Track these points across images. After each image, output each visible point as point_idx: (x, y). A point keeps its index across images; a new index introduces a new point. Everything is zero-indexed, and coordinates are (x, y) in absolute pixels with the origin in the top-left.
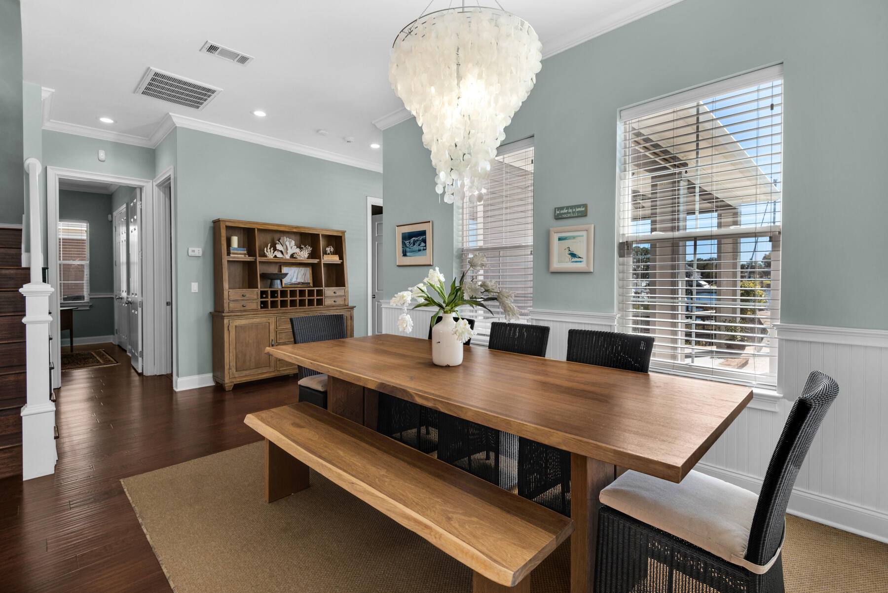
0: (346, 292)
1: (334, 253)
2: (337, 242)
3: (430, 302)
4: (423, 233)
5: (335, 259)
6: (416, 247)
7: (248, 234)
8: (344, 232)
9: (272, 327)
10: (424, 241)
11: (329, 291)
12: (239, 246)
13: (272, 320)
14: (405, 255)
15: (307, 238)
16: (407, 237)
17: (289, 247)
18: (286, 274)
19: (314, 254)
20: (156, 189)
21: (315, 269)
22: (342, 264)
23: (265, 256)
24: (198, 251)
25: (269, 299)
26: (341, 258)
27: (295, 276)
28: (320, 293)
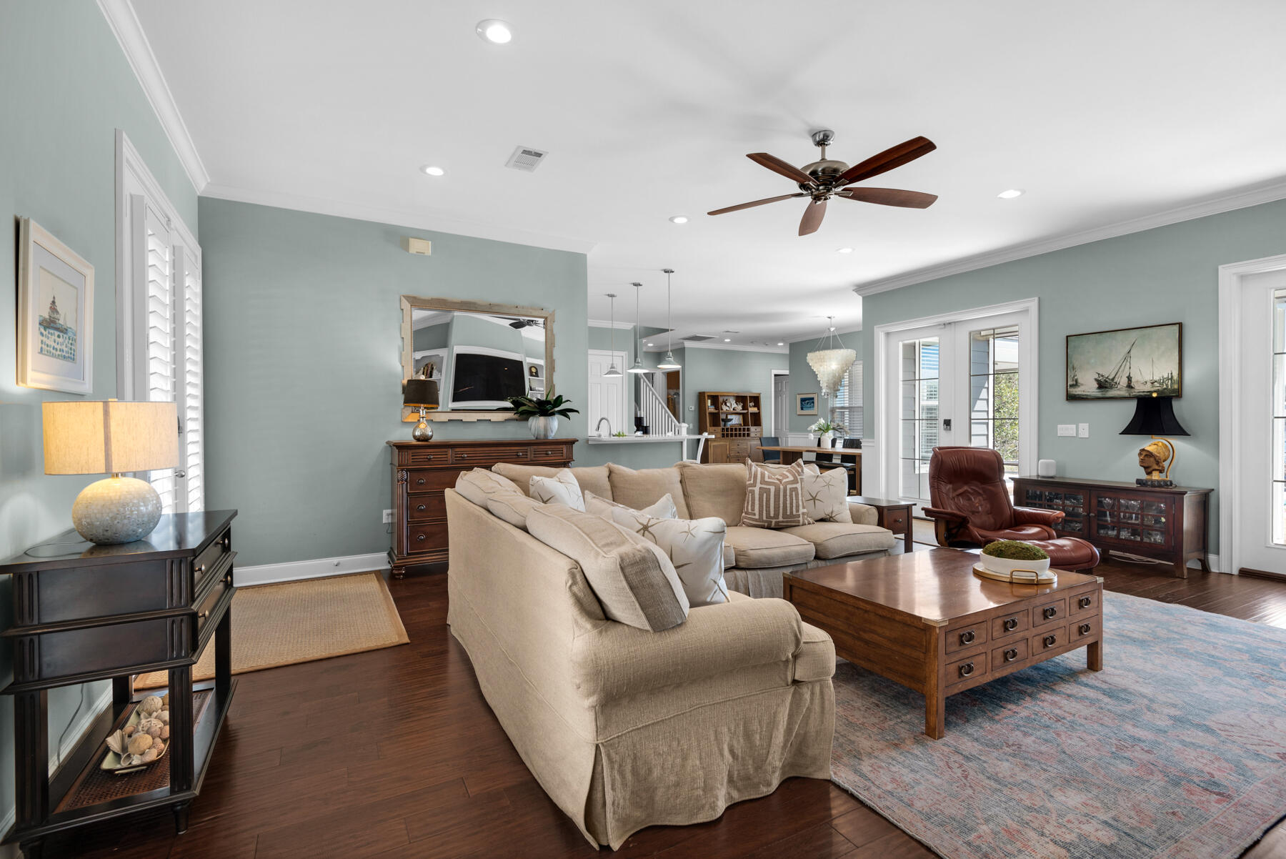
0: (762, 429)
1: (754, 406)
2: (756, 400)
3: (820, 429)
4: (813, 399)
5: (755, 410)
6: (809, 406)
7: (715, 399)
8: (760, 394)
9: (728, 447)
10: (813, 403)
11: (753, 429)
12: (711, 405)
13: (728, 444)
14: (802, 409)
15: (741, 399)
16: (803, 400)
17: (732, 405)
18: (731, 420)
19: (744, 407)
20: (661, 374)
21: (744, 416)
22: (759, 413)
23: (722, 409)
24: (693, 408)
25: (725, 433)
26: (759, 409)
27: (736, 420)
28: (748, 430)
